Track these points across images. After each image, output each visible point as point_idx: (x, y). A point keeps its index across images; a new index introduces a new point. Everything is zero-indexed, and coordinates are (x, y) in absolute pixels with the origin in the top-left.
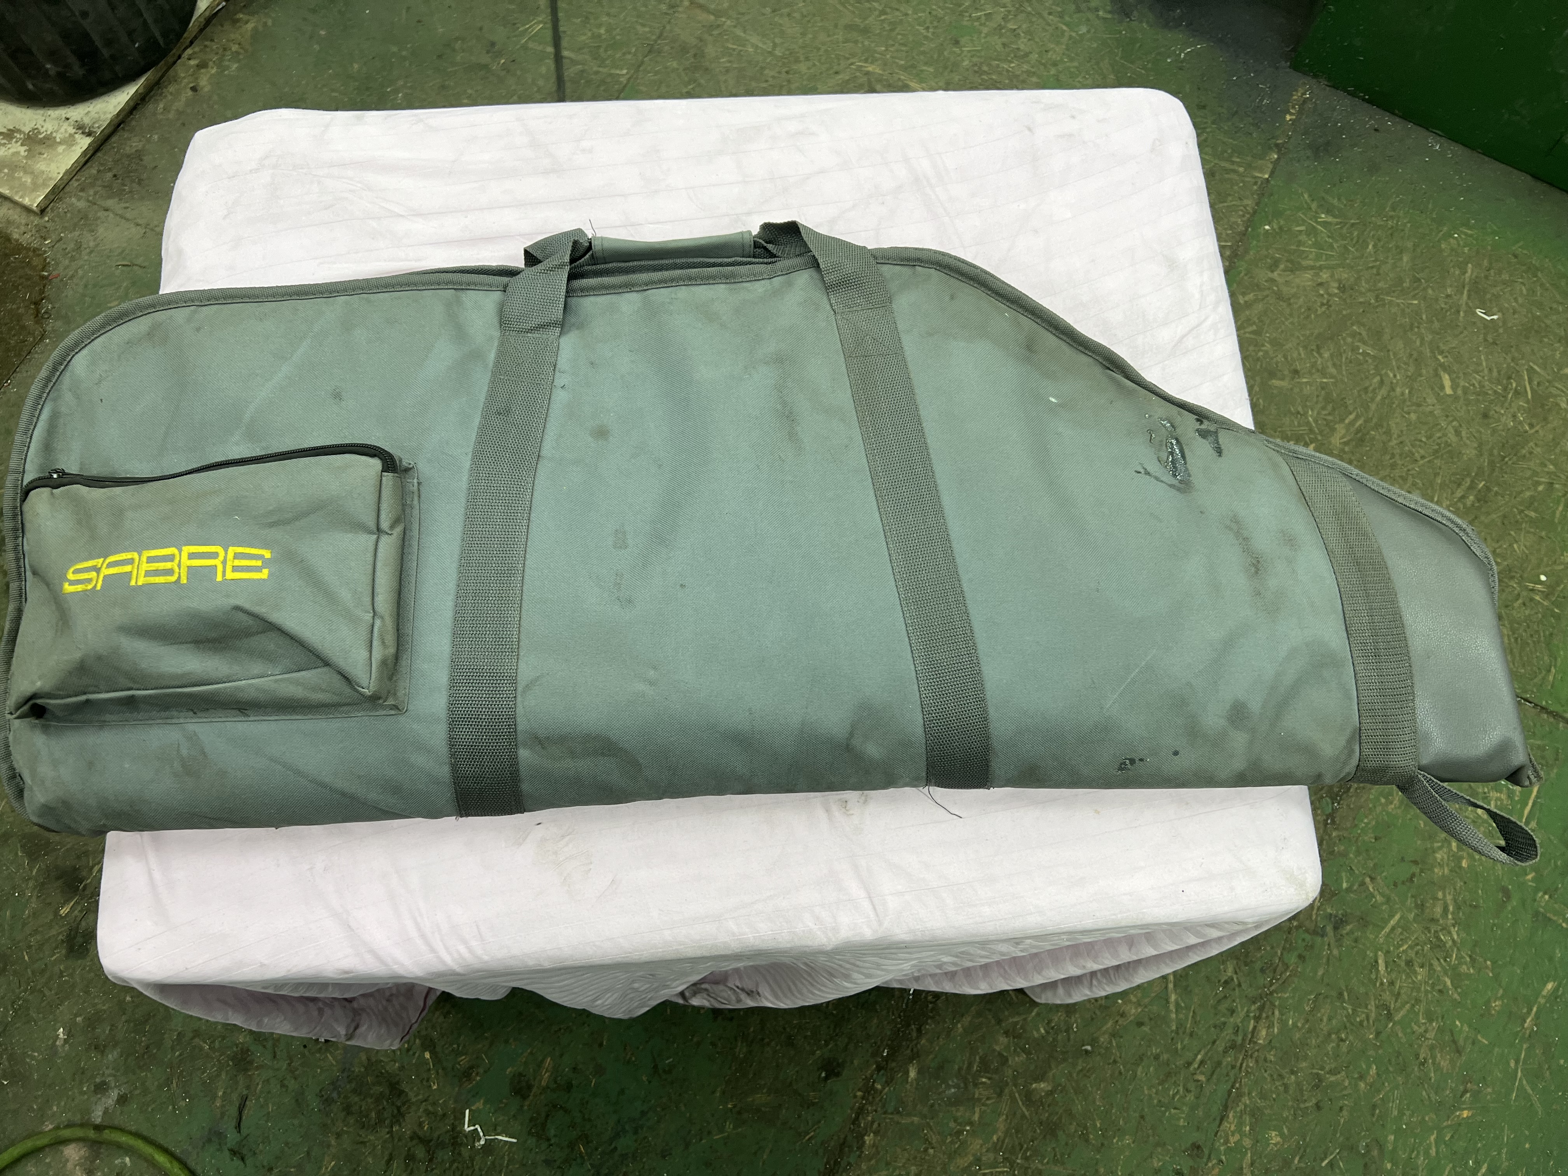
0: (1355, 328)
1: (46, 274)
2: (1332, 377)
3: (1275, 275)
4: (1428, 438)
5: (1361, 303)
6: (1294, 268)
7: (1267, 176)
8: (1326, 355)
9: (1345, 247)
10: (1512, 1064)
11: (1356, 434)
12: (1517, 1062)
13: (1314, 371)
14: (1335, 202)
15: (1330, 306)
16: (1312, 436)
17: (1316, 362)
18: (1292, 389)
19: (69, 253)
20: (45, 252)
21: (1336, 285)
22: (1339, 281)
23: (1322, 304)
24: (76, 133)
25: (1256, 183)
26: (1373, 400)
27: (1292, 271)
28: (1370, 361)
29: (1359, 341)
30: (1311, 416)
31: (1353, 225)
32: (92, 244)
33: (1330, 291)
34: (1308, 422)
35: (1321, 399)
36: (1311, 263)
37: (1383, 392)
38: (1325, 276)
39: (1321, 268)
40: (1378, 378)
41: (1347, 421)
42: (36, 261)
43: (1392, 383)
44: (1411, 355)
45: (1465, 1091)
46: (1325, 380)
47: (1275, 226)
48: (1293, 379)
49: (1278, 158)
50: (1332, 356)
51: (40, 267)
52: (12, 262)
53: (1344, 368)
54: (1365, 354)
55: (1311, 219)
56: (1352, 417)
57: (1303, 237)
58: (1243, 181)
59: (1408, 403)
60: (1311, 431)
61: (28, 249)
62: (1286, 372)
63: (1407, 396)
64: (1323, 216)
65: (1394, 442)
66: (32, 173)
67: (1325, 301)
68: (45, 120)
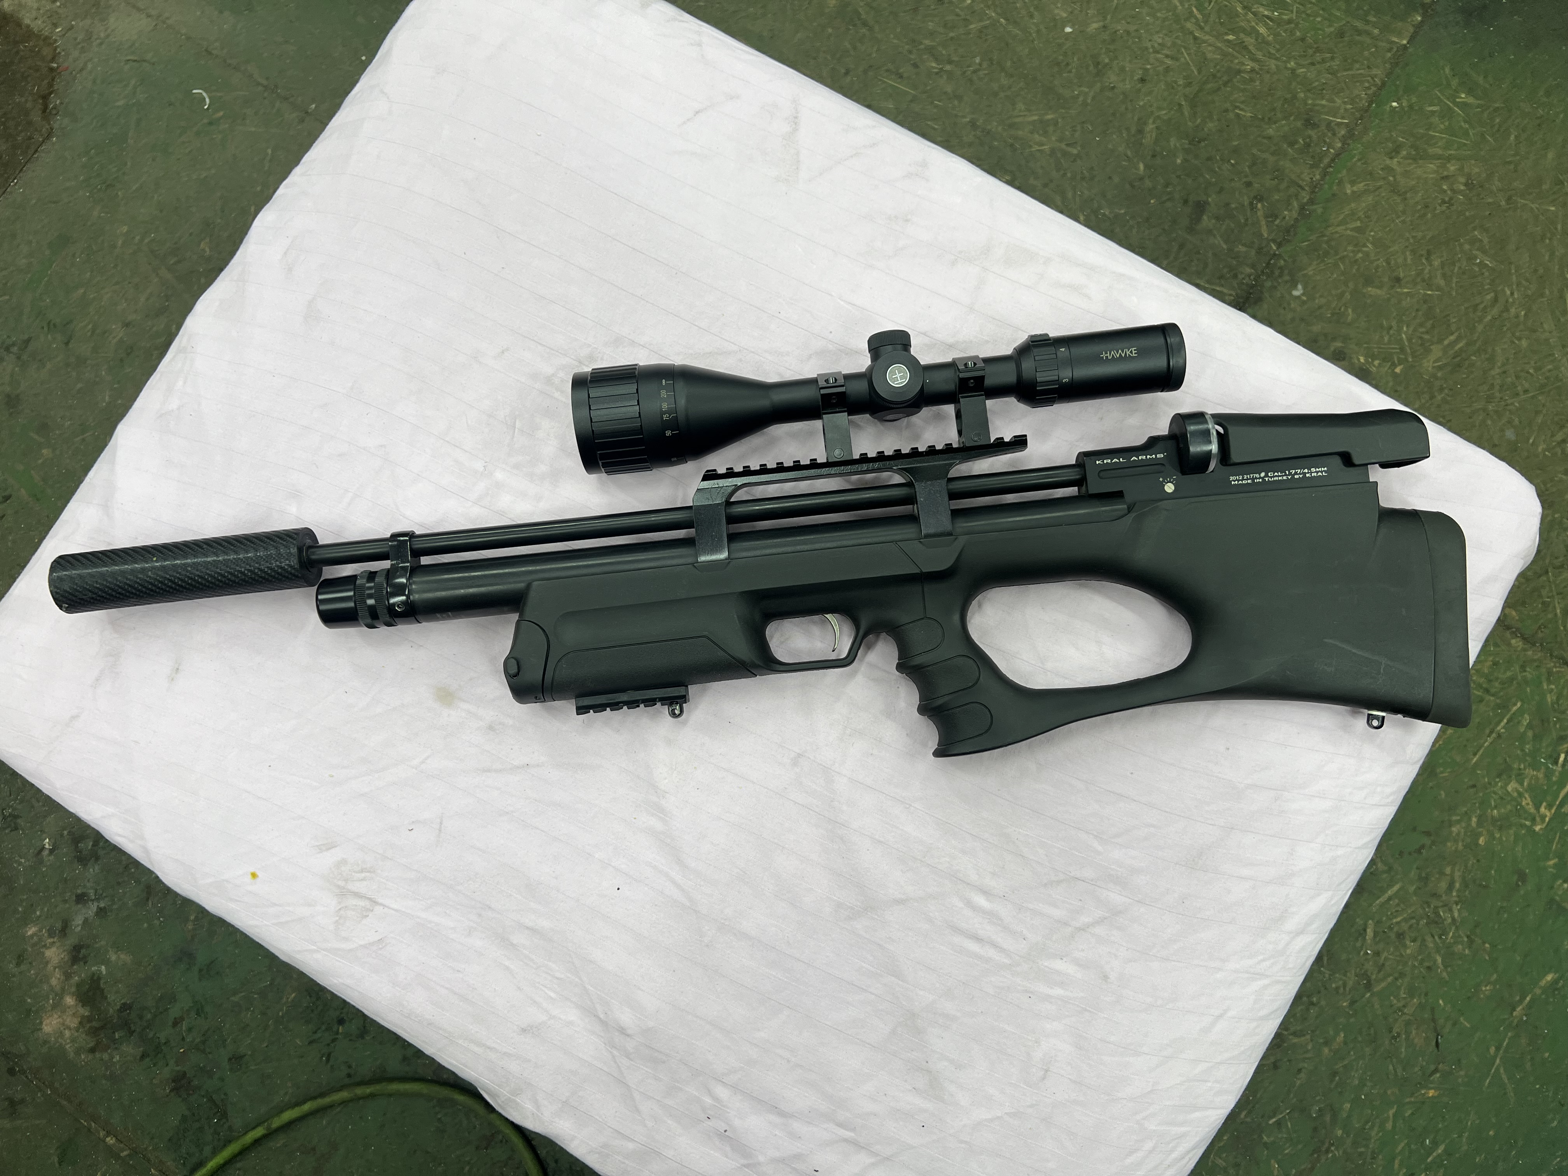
0: (1476, 233)
1: (55, 65)
2: (1439, 289)
3: (1394, 163)
4: (1538, 369)
5: (1489, 204)
6: (1419, 156)
7: (1405, 42)
8: (1436, 263)
9: (1483, 135)
10: (1492, 1050)
11: (1454, 358)
12: (1498, 1049)
13: (1419, 280)
14: (1481, 80)
15: (1453, 205)
16: (1403, 356)
17: (1423, 270)
18: (1389, 300)
19: (79, 43)
20: (56, 41)
21: (1462, 180)
22: (1469, 176)
23: (1444, 202)
25: (1390, 50)
26: (1480, 321)
27: (1414, 159)
28: (1487, 274)
29: (1478, 250)
30: (1406, 333)
31: (1496, 110)
32: (102, 35)
33: (1455, 187)
34: (1401, 339)
35: (1420, 313)
36: (1440, 152)
37: (1495, 311)
38: (1452, 168)
39: (1449, 159)
40: (1492, 294)
41: (1446, 342)
42: (46, 51)
43: (1507, 301)
44: (1536, 271)
45: (1436, 1071)
46: (1429, 292)
47: (1405, 104)
48: (1393, 287)
49: (1422, 21)
50: (1443, 265)
51: (49, 57)
52: (23, 51)
53: (1455, 280)
54: (1482, 265)
55: (1448, 99)
56: (1452, 338)
57: (1435, 120)
58: (1376, 46)
59: (1521, 327)
60: (1402, 350)
61: (38, 36)
62: (1386, 280)
63: (1522, 319)
64: (1463, 96)
65: (1496, 371)
67: (1447, 199)
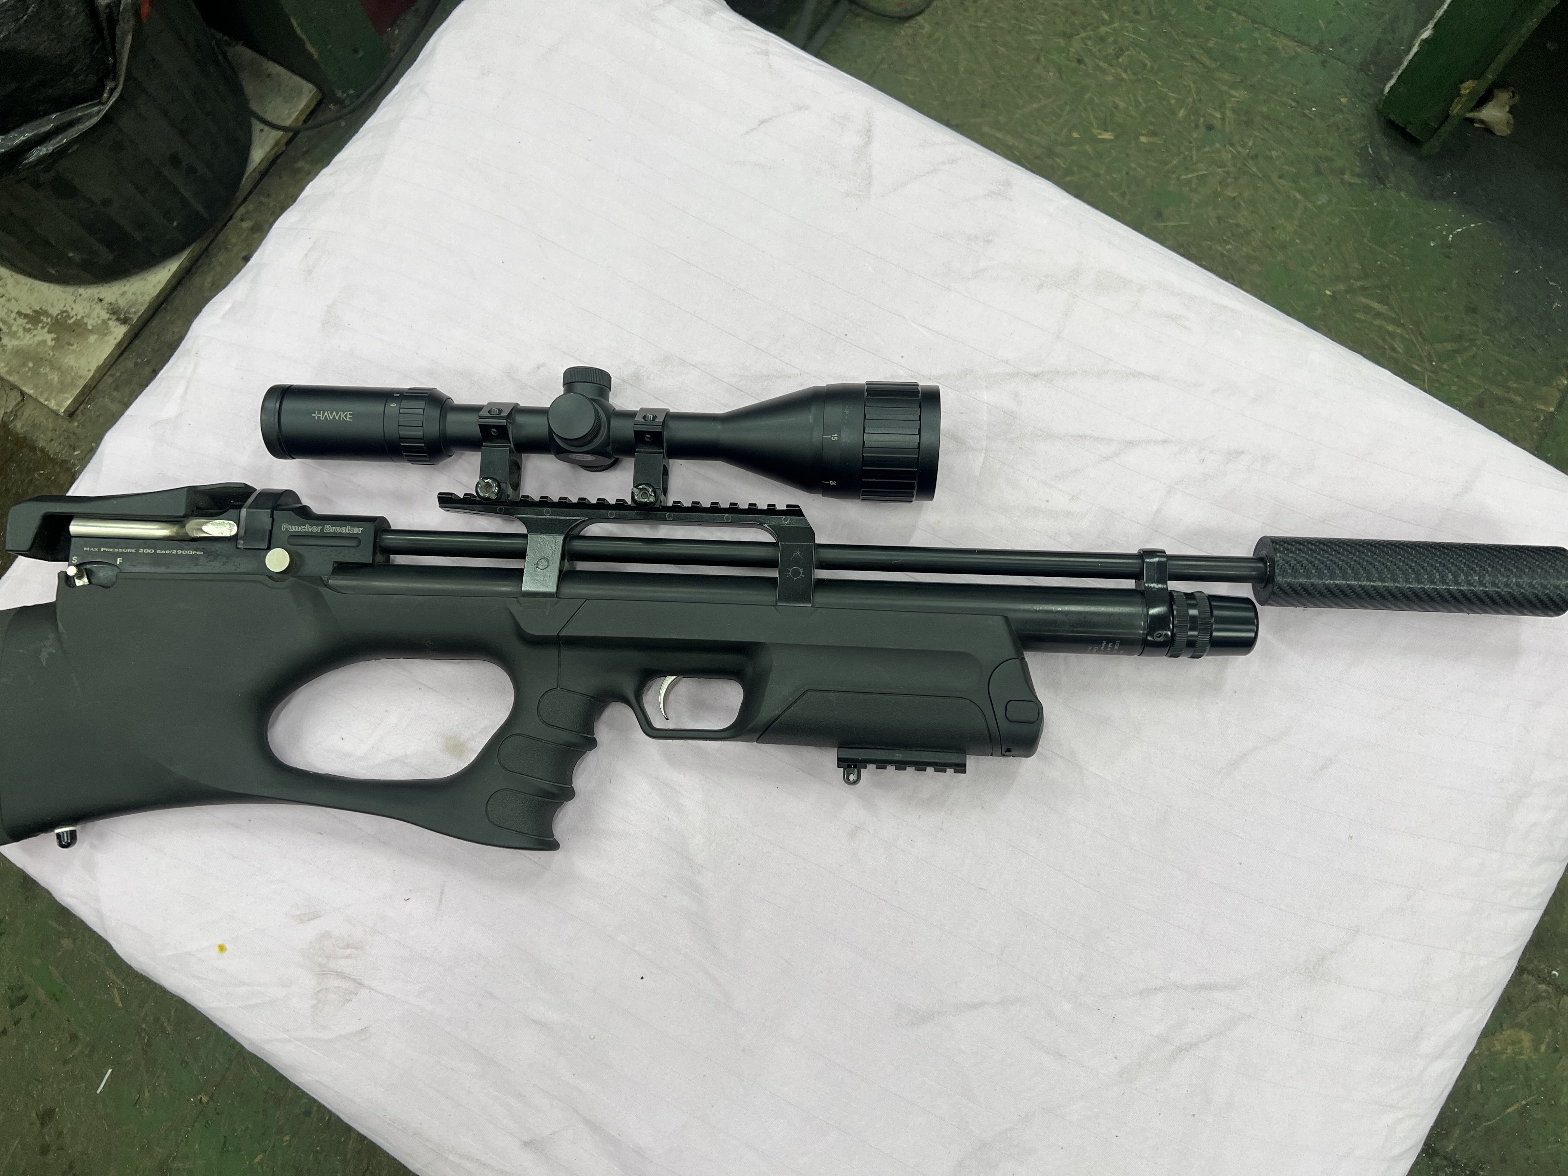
24: (109, 319)
25: (1536, 419)
42: (63, 479)
58: (1521, 416)
61: (54, 462)
66: (59, 369)
68: (75, 301)
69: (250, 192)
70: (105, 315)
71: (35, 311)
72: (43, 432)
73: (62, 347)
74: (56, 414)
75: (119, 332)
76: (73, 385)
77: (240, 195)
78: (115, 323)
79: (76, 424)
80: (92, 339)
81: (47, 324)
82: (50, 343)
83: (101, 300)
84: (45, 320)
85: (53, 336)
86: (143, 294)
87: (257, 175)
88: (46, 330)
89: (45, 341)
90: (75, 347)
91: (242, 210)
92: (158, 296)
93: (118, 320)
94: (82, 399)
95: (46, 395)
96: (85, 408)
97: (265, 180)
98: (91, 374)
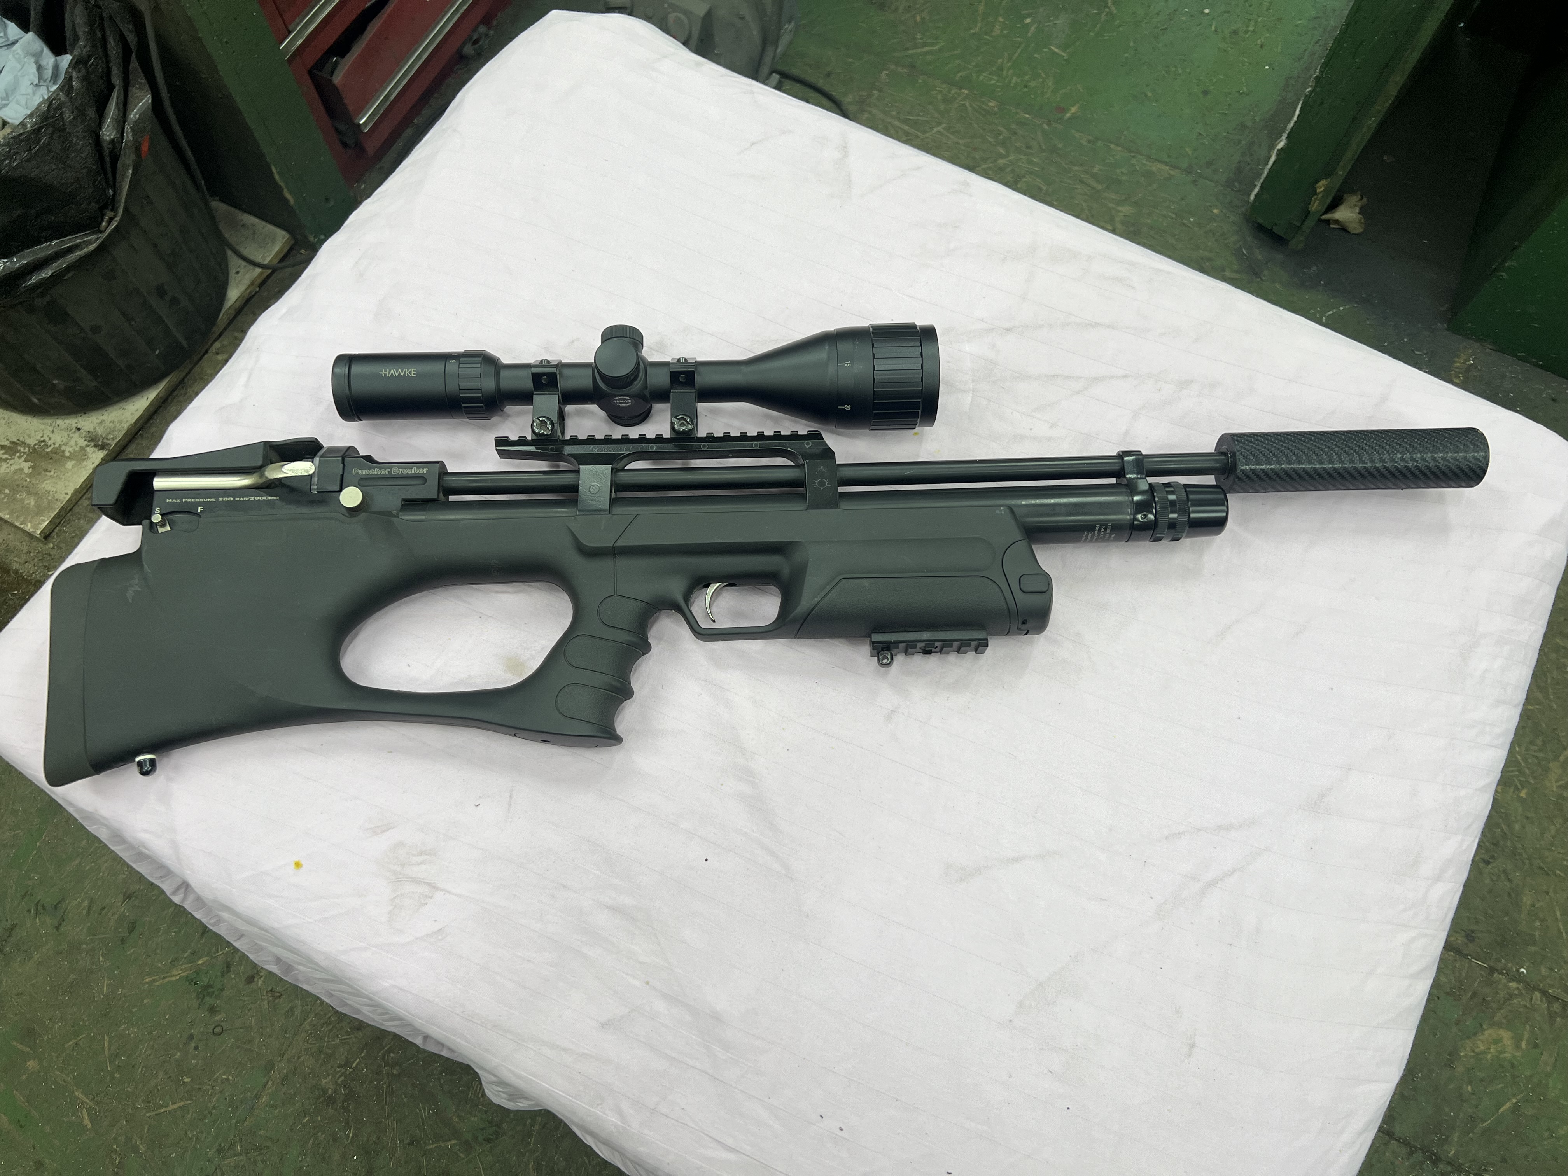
24: (87, 446)
52: (10, 599)
61: (29, 582)
68: (53, 431)
69: (225, 329)
70: (82, 443)
71: (13, 443)
72: (18, 556)
73: (39, 474)
74: (31, 536)
75: (97, 456)
76: (50, 507)
77: (217, 330)
78: (95, 449)
79: (51, 545)
80: (70, 464)
81: (25, 453)
82: (26, 471)
83: (79, 429)
84: (22, 450)
85: (30, 464)
86: (121, 422)
87: (232, 312)
88: (23, 459)
89: (22, 470)
90: (52, 473)
91: (217, 345)
92: (136, 423)
93: (95, 446)
94: (57, 521)
95: (22, 519)
96: (60, 530)
97: (239, 318)
98: (68, 497)
